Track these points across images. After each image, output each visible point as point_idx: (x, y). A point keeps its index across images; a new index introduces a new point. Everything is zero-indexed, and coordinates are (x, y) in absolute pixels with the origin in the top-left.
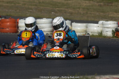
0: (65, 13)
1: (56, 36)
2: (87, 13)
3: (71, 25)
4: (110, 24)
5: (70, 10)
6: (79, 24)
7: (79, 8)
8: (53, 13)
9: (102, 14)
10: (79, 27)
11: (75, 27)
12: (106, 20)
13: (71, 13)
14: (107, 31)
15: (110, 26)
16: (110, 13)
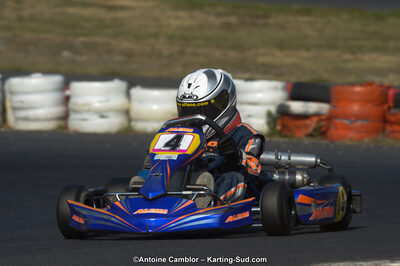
0: (109, 52)
2: (182, 53)
3: (128, 95)
4: (260, 91)
5: (126, 44)
6: (156, 93)
7: (156, 36)
8: (66, 54)
9: (233, 54)
10: (155, 101)
11: (141, 101)
12: (247, 75)
13: (129, 55)
14: (250, 116)
15: (259, 96)
16: (262, 51)
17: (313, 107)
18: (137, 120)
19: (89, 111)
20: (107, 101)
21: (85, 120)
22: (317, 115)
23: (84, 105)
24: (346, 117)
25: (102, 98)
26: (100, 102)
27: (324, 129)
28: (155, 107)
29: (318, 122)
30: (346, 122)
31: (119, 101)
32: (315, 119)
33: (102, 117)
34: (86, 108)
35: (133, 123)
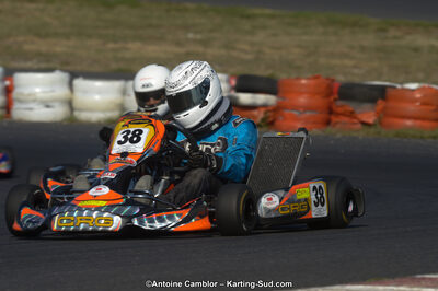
1: (120, 143)
3: (71, 85)
6: (98, 84)
10: (99, 92)
11: (85, 92)
17: (261, 99)
18: (81, 110)
19: (34, 101)
20: (53, 91)
21: (31, 109)
22: (264, 106)
23: (29, 95)
24: (295, 108)
25: (48, 89)
26: (44, 92)
27: (271, 119)
28: (97, 97)
29: (266, 113)
30: (295, 113)
31: (62, 92)
32: (263, 110)
33: (48, 107)
34: (31, 98)
35: (76, 113)
